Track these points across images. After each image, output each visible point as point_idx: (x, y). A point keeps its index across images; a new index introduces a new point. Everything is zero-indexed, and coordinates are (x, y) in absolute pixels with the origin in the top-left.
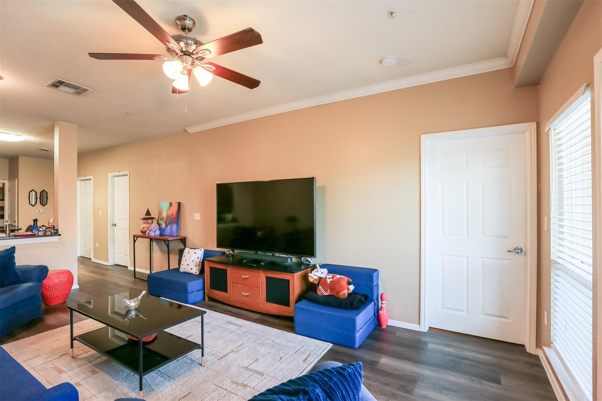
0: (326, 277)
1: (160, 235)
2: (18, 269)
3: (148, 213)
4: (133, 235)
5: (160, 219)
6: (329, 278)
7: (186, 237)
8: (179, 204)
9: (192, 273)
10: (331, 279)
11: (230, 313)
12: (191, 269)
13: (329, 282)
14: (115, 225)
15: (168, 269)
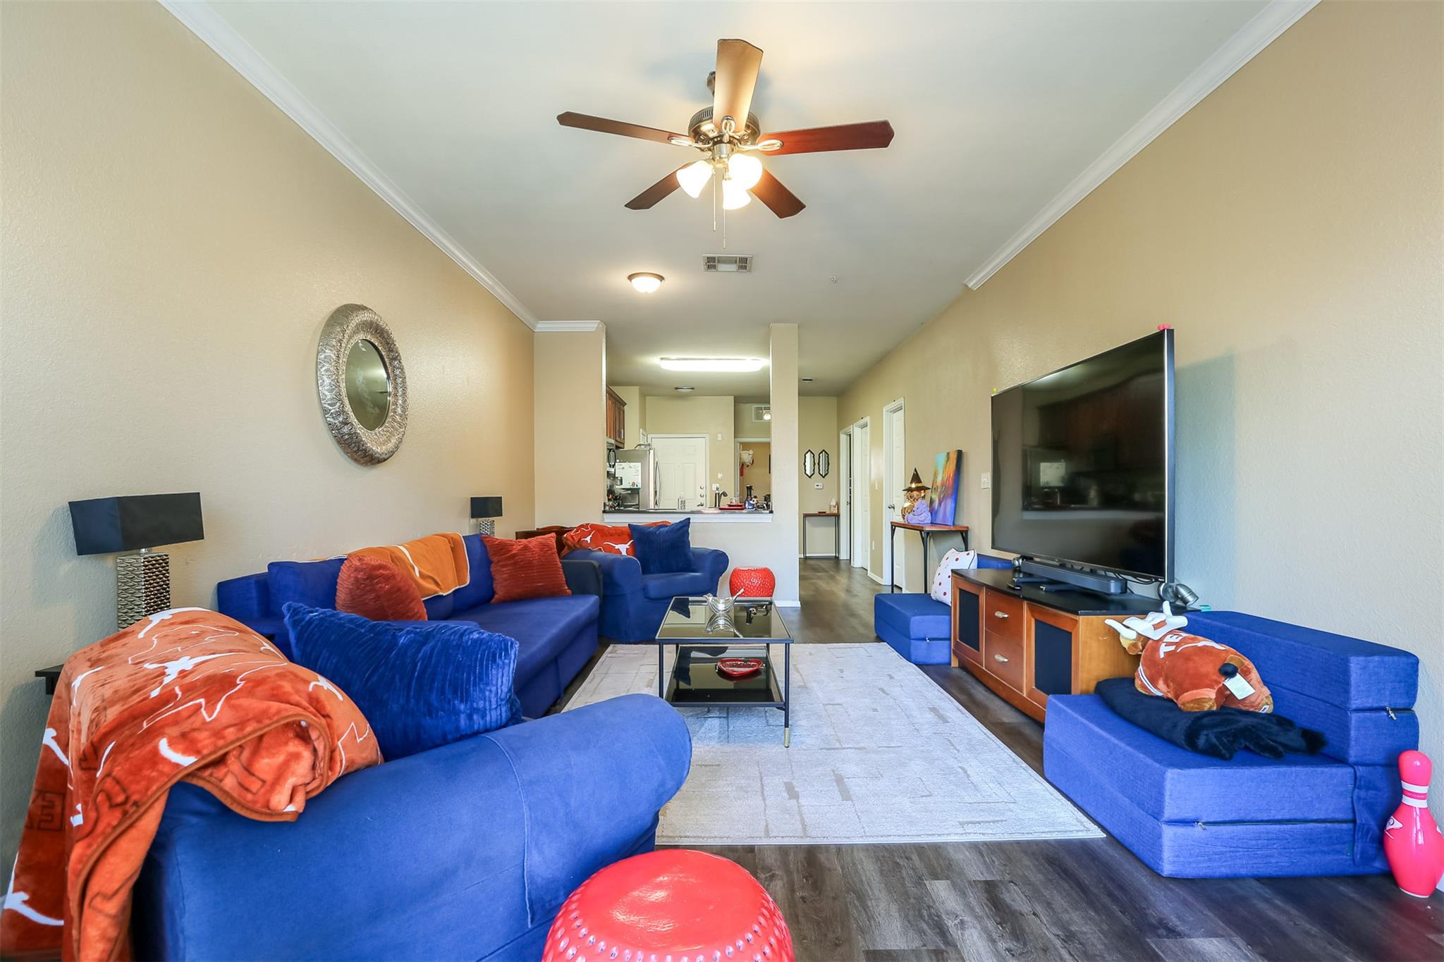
0: (1161, 640)
1: (931, 523)
2: (693, 553)
3: (916, 478)
4: (891, 522)
5: (935, 489)
6: (1169, 644)
7: (968, 527)
8: (960, 454)
9: (944, 602)
10: (1172, 648)
11: (963, 698)
12: (945, 594)
13: (1162, 656)
14: (894, 508)
15: (924, 592)
